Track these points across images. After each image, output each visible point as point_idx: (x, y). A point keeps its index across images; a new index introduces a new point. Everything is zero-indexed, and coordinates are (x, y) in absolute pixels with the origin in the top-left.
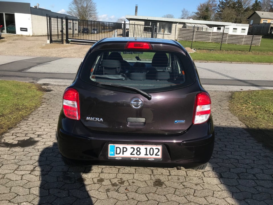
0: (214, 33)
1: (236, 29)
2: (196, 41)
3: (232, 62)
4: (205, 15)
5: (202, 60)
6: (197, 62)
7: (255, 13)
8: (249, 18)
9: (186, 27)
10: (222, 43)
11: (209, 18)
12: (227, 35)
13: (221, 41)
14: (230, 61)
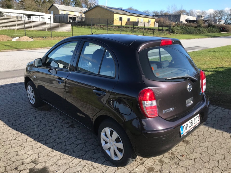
0: (34, 22)
1: (44, 18)
2: (19, 29)
3: (72, 47)
4: (8, 4)
5: (48, 47)
6: (45, 49)
7: (53, 5)
8: (49, 9)
9: (4, 16)
10: (51, 31)
11: (12, 7)
12: (45, 24)
13: (50, 29)
14: (69, 46)
